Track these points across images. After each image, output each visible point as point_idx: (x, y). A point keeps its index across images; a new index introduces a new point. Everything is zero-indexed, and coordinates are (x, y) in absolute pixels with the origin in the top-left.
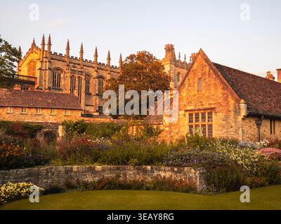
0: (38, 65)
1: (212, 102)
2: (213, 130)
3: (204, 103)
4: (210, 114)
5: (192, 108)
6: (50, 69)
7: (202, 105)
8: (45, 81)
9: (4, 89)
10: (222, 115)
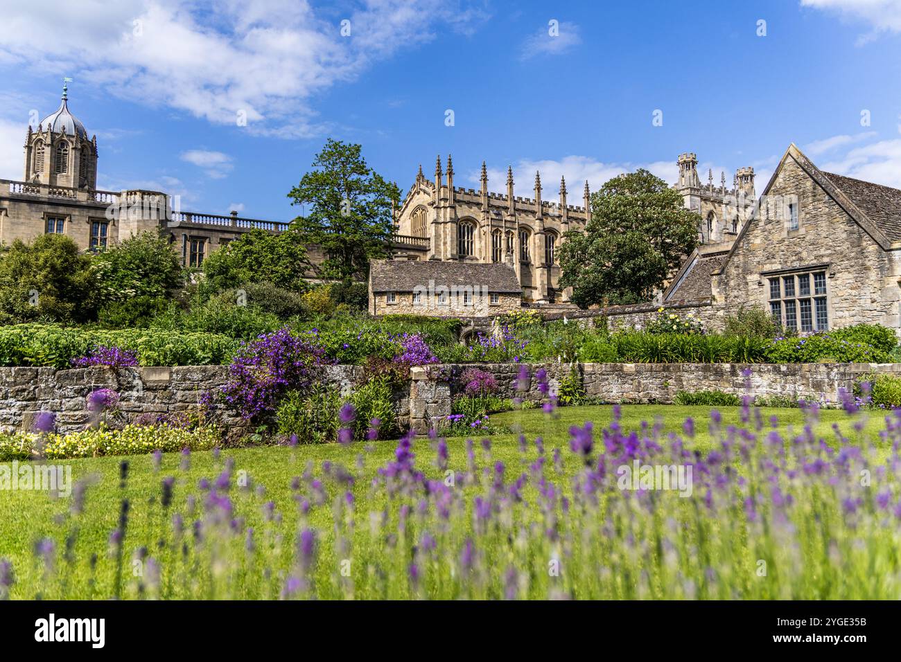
0: (432, 214)
1: (822, 252)
2: (829, 309)
3: (804, 254)
4: (820, 276)
5: (777, 267)
6: (452, 221)
7: (801, 259)
8: (445, 243)
9: (380, 261)
10: (850, 276)
